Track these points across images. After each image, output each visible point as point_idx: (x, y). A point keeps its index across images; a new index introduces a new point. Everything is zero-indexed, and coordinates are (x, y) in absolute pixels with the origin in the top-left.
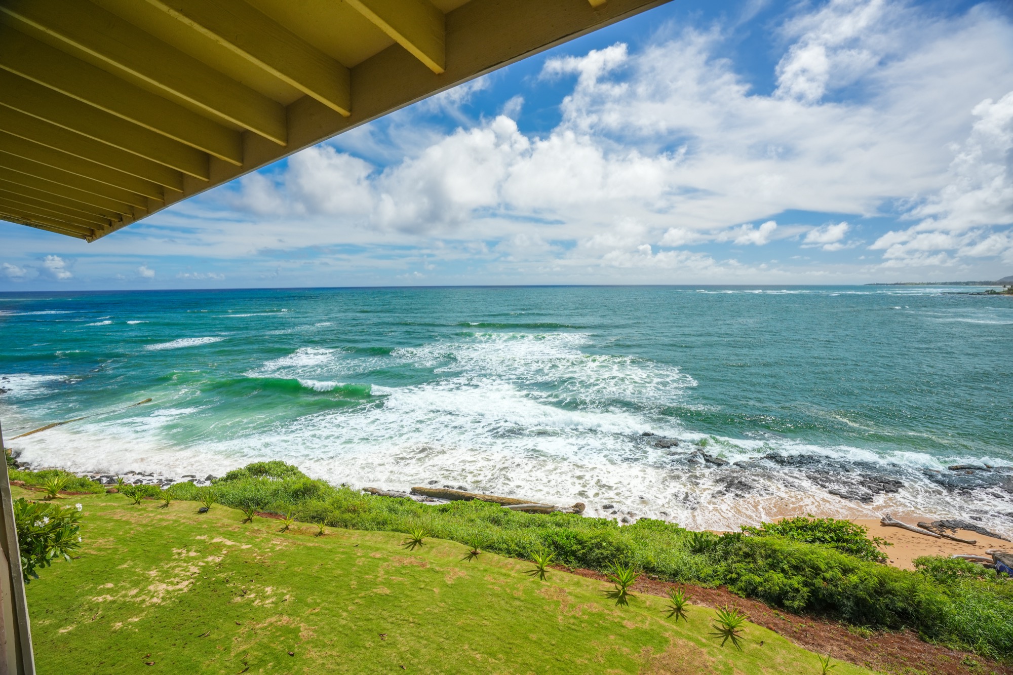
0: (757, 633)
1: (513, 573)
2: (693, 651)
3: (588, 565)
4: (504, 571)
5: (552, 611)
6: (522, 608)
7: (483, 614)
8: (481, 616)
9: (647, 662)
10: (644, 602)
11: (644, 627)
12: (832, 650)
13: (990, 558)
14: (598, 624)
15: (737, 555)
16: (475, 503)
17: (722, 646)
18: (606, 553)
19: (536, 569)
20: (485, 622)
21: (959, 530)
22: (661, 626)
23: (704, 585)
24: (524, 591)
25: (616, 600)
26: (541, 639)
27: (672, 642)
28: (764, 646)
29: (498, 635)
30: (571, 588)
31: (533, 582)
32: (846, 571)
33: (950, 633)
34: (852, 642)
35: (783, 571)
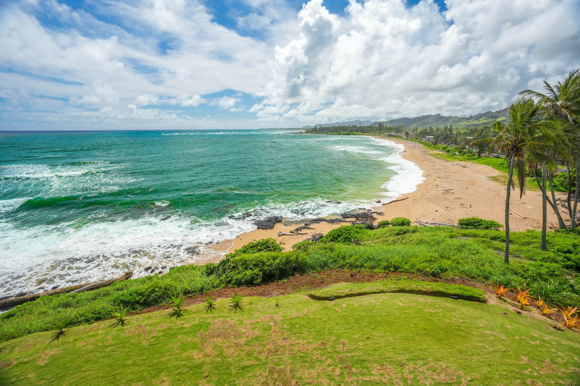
0: (248, 300)
1: (100, 332)
2: (223, 322)
3: (149, 305)
4: (91, 334)
5: (137, 341)
6: (115, 350)
7: (83, 369)
8: (83, 371)
9: (203, 339)
10: (192, 310)
11: (196, 323)
12: (275, 294)
13: (312, 237)
14: (169, 334)
15: (229, 269)
16: (42, 300)
17: (235, 313)
18: (158, 294)
19: (117, 321)
20: (87, 373)
21: (302, 230)
22: (204, 318)
23: (217, 289)
24: (113, 339)
25: (176, 316)
26: (135, 361)
27: (212, 323)
28: (252, 304)
29: (100, 375)
30: (146, 322)
31: (118, 330)
32: (275, 259)
33: (309, 268)
34: (281, 287)
35: (250, 268)
